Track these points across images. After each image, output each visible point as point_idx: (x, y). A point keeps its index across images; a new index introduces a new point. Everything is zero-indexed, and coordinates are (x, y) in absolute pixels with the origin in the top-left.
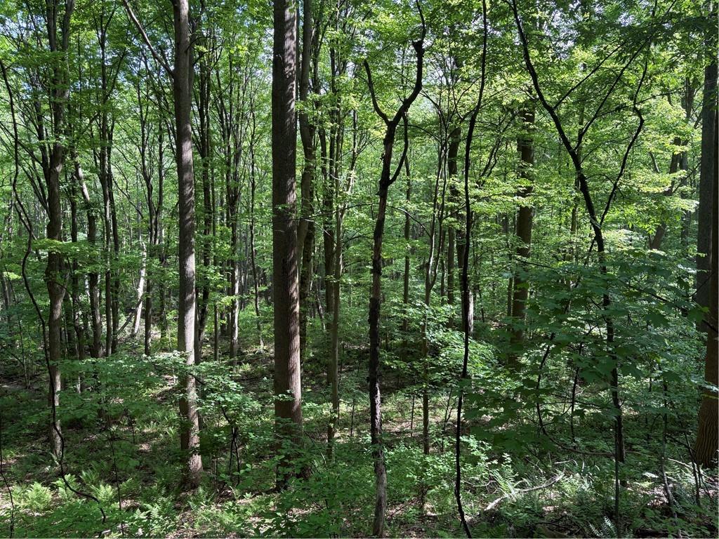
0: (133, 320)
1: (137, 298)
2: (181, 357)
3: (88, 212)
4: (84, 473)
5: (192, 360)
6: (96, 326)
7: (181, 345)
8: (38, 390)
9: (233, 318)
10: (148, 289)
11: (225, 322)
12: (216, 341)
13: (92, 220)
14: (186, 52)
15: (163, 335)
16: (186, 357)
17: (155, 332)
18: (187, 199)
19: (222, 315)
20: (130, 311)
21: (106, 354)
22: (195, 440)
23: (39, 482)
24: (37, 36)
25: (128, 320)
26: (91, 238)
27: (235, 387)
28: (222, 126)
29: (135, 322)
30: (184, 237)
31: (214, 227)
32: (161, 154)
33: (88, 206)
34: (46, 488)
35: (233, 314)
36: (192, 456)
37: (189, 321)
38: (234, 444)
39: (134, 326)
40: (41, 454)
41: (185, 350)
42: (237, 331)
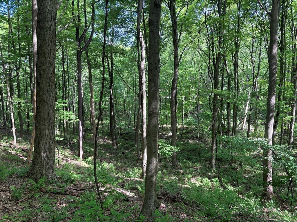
0: (242, 123)
1: (245, 114)
2: (266, 141)
3: (228, 78)
4: (222, 179)
5: (271, 143)
6: (229, 124)
7: (266, 136)
8: (207, 144)
9: (291, 127)
10: (250, 109)
11: (287, 128)
12: (282, 136)
13: (229, 81)
14: (278, 2)
15: (255, 130)
16: (268, 141)
17: (252, 129)
18: (273, 71)
19: (285, 124)
20: (242, 119)
21: (232, 135)
22: (270, 179)
23: (207, 178)
24: (214, 12)
25: (241, 123)
26: (229, 88)
27: (293, 159)
28: (292, 34)
29: (243, 123)
30: (271, 87)
31: (284, 83)
32: (260, 51)
33: (228, 76)
34: (209, 181)
35: (291, 124)
36: (268, 185)
37: (271, 126)
38: (290, 186)
39: (243, 125)
40: (208, 168)
41: (268, 138)
42: (293, 133)
